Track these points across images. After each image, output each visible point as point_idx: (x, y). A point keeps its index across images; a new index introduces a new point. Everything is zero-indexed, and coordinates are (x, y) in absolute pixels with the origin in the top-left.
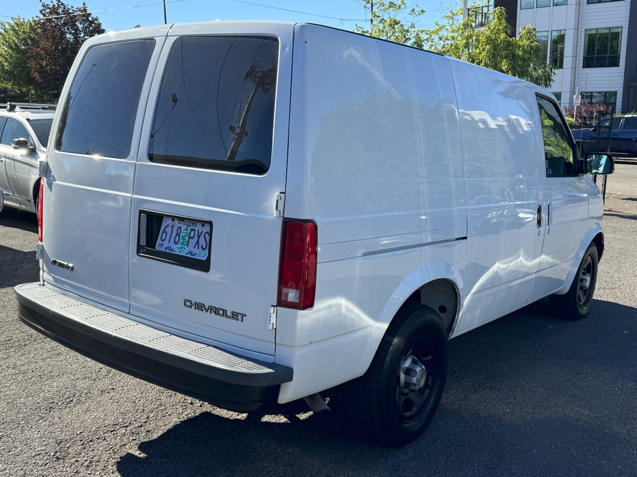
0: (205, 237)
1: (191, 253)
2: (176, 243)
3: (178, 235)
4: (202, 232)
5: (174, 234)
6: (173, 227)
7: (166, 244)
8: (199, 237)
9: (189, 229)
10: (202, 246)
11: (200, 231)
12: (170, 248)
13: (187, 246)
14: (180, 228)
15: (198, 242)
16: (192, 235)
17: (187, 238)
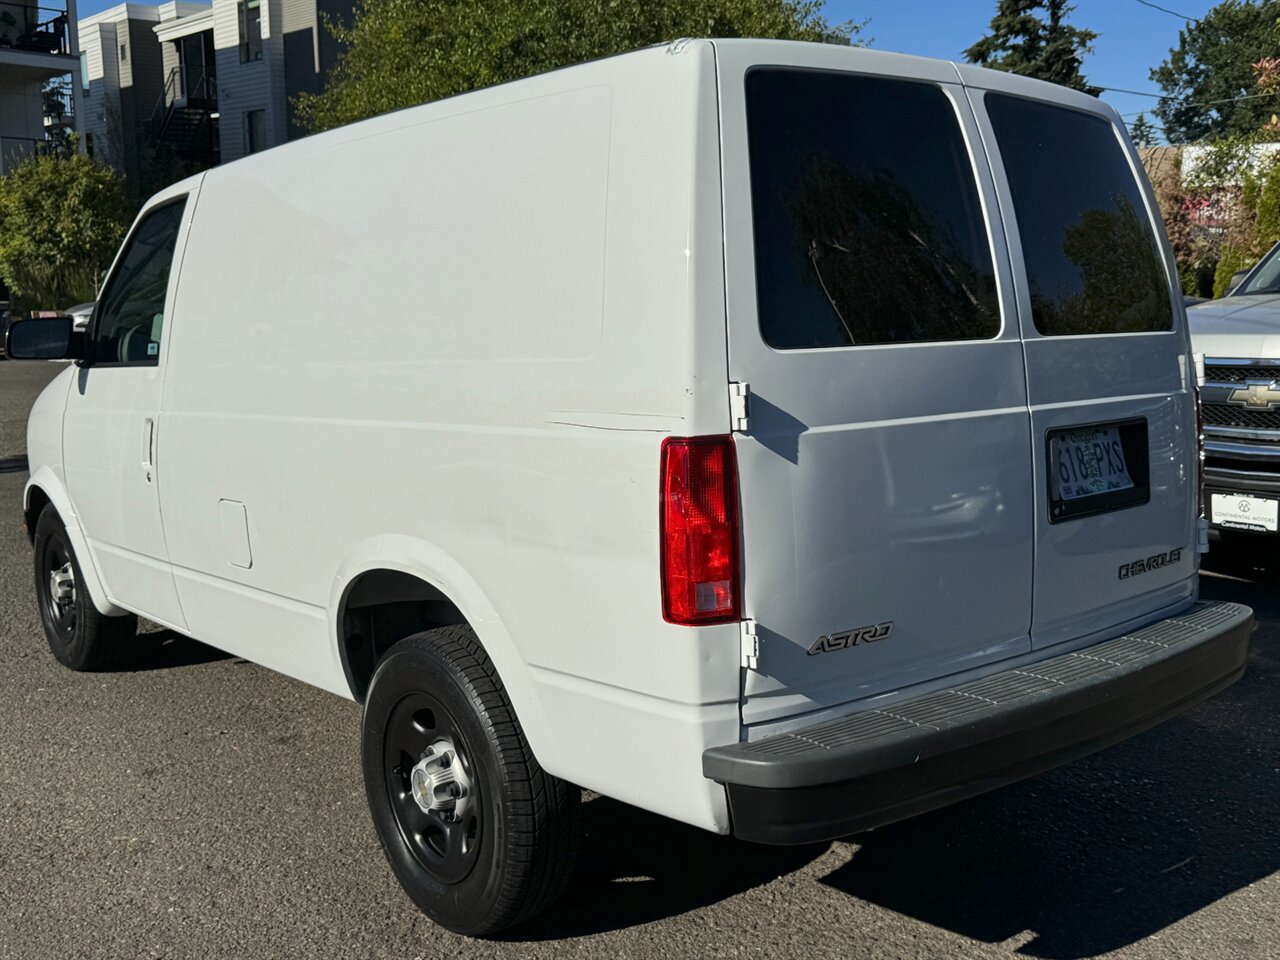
0: (1114, 450)
1: (1111, 484)
2: (1085, 477)
3: (1081, 461)
4: (1108, 444)
5: (1076, 463)
6: (1068, 451)
7: (1074, 485)
8: (1108, 453)
9: (1091, 447)
10: (1117, 467)
11: (1106, 444)
12: (1081, 490)
13: (1101, 475)
14: (1078, 449)
15: (1110, 463)
16: (1099, 455)
17: (1094, 462)
